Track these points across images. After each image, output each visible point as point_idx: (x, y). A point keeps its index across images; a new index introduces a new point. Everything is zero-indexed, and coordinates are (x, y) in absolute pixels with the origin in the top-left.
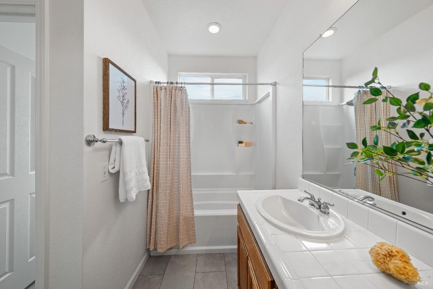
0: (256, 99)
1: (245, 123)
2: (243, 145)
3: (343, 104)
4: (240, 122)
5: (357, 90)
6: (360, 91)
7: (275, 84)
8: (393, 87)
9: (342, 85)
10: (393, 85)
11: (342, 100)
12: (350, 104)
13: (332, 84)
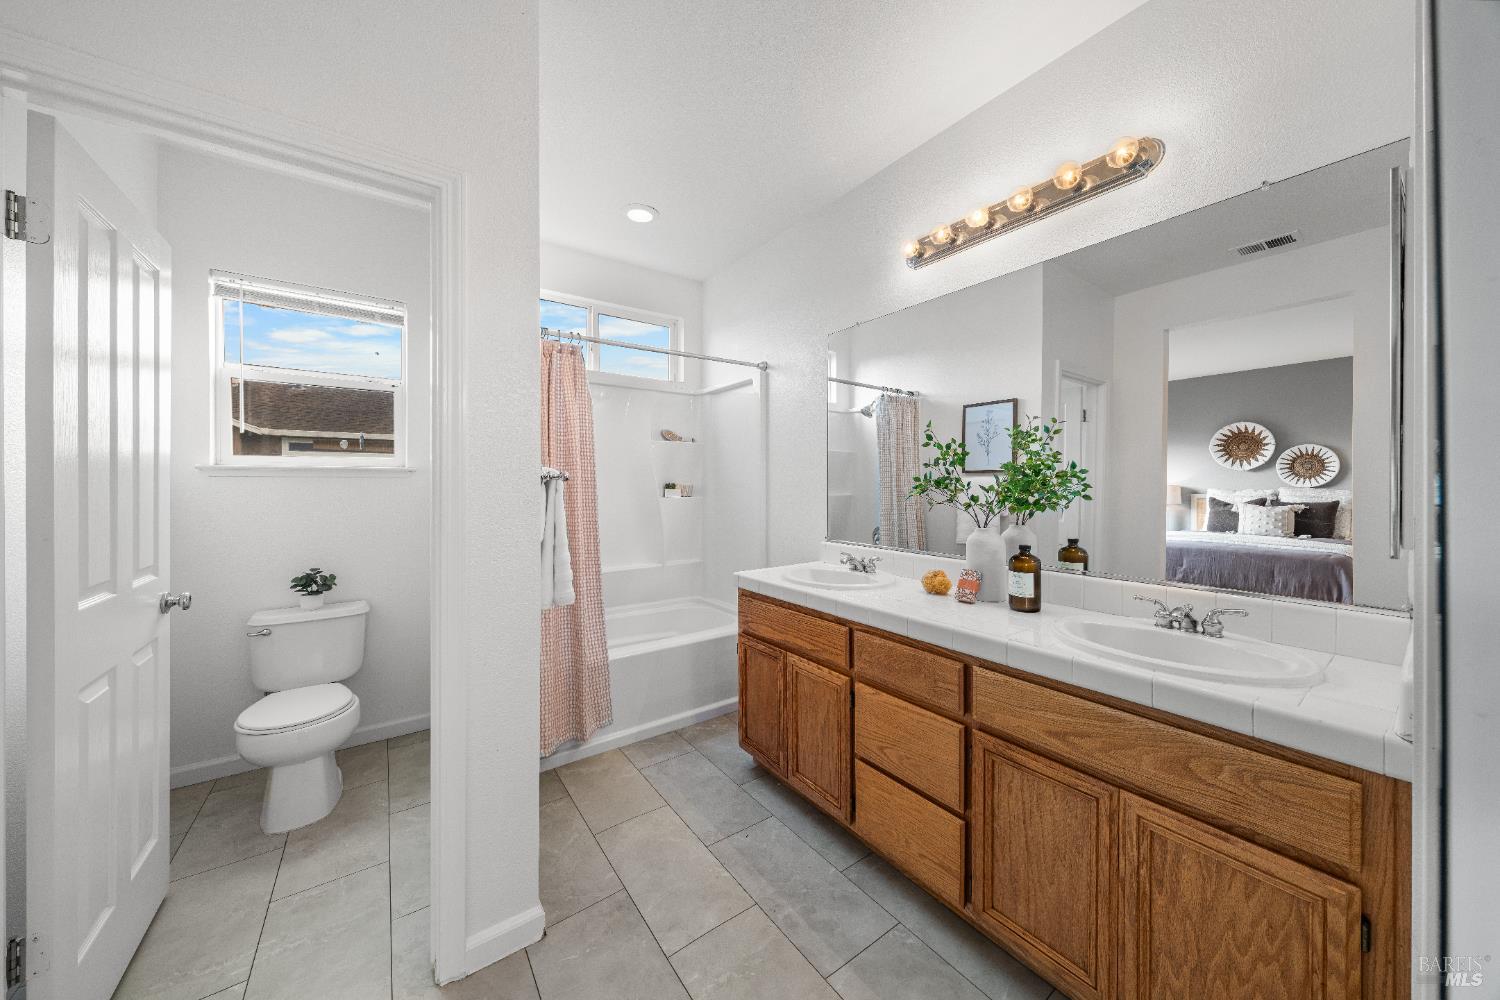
0: (701, 387)
1: (680, 439)
2: (677, 491)
3: (854, 410)
4: (667, 436)
5: (880, 393)
6: (883, 396)
7: (765, 367)
8: (922, 395)
9: (852, 381)
10: (923, 391)
11: (851, 403)
12: (866, 412)
13: (837, 375)
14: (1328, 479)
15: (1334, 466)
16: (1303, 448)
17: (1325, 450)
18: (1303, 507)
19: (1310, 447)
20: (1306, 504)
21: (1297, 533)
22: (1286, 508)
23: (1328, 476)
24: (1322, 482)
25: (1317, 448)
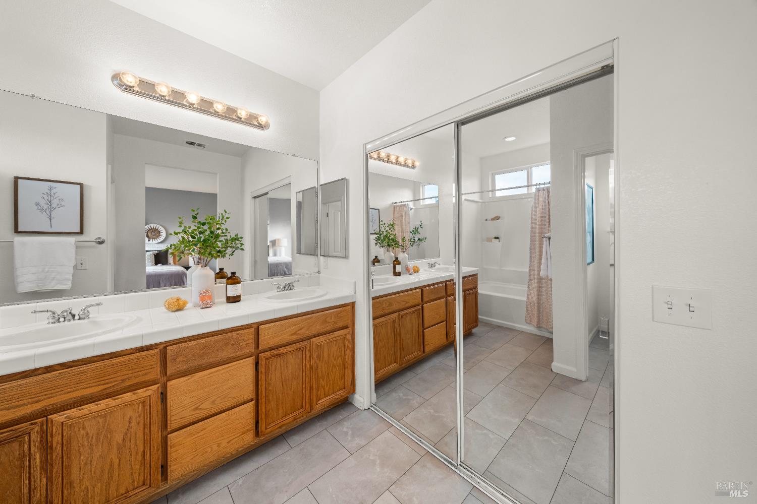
14: (162, 240)
15: (164, 234)
16: (152, 225)
17: (160, 227)
18: (157, 252)
19: (155, 225)
20: (158, 251)
21: (156, 264)
22: (151, 253)
23: (162, 239)
24: (160, 241)
25: (158, 226)
